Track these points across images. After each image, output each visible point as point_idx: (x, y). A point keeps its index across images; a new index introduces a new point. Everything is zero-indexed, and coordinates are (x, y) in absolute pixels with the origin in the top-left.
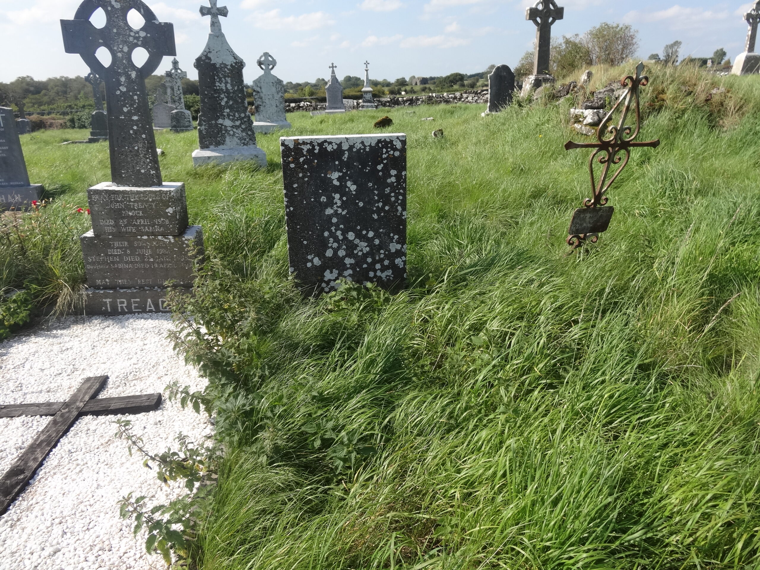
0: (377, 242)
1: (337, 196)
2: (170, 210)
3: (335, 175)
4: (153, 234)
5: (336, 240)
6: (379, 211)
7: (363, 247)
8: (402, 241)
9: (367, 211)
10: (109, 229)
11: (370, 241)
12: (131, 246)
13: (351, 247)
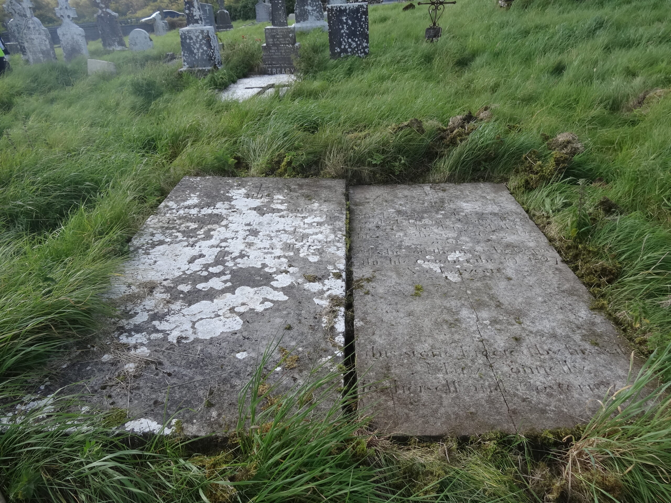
0: (359, 43)
1: (345, 26)
2: (291, 35)
3: (344, 18)
4: (285, 44)
5: (345, 42)
6: (359, 31)
7: (354, 45)
8: (367, 42)
9: (355, 31)
10: (271, 43)
11: (356, 42)
12: (278, 49)
13: (350, 45)
